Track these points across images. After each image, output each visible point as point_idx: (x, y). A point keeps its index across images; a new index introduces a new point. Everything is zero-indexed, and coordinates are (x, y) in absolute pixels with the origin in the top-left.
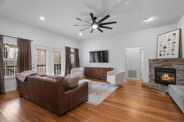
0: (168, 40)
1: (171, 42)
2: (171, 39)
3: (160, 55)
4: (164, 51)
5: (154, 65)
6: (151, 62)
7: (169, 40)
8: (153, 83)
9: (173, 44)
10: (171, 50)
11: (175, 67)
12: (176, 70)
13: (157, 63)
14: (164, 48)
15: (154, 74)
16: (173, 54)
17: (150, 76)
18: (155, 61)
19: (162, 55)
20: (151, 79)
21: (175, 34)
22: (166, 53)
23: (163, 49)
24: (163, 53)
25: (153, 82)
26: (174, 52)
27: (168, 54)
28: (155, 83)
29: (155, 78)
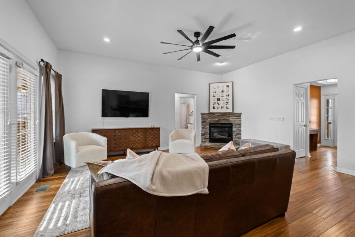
0: (221, 91)
1: (225, 94)
2: (225, 91)
3: (214, 108)
4: (218, 103)
5: (209, 120)
6: (205, 116)
7: (223, 92)
8: (207, 144)
9: (227, 97)
10: (225, 103)
11: (232, 121)
12: (233, 125)
13: (213, 118)
14: (218, 100)
15: (208, 132)
16: (227, 108)
17: (203, 135)
18: (210, 115)
19: (216, 108)
20: (205, 138)
21: (228, 86)
22: (220, 106)
23: (217, 102)
24: (216, 106)
25: (207, 141)
26: (228, 106)
27: (222, 107)
28: (210, 142)
29: (210, 136)
